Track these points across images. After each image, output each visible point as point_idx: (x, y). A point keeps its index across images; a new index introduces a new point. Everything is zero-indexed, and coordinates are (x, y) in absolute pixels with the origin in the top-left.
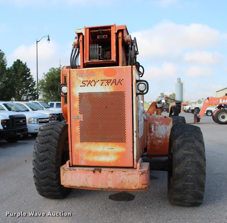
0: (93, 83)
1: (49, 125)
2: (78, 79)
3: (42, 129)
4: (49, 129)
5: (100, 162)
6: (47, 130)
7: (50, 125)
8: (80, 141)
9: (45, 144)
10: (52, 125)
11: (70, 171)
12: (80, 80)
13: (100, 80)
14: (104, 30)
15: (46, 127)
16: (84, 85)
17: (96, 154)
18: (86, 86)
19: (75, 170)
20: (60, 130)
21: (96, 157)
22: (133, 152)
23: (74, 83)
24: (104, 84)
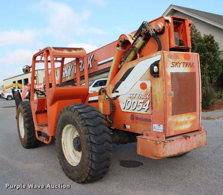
0: (178, 65)
2: (169, 60)
4: (91, 111)
5: (183, 130)
8: (172, 114)
9: (98, 126)
11: (170, 142)
12: (171, 62)
13: (182, 63)
14: (179, 22)
16: (173, 66)
17: (181, 124)
18: (174, 66)
19: (174, 140)
21: (180, 126)
22: (199, 118)
23: (167, 64)
24: (185, 66)
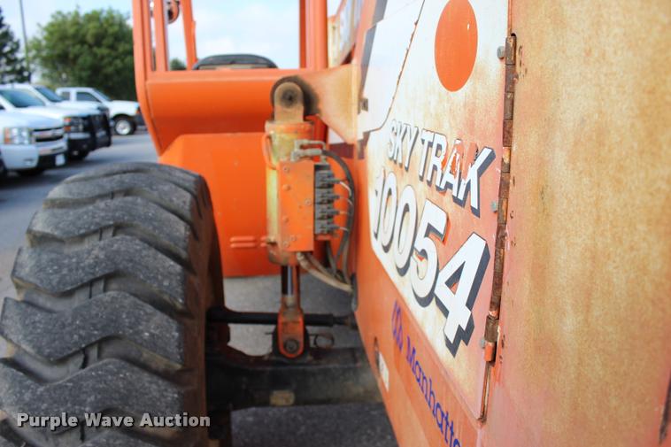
1: (92, 200)
3: (48, 230)
4: (100, 231)
6: (82, 237)
7: (102, 197)
9: (84, 365)
10: (112, 195)
15: (72, 214)
20: (181, 229)
